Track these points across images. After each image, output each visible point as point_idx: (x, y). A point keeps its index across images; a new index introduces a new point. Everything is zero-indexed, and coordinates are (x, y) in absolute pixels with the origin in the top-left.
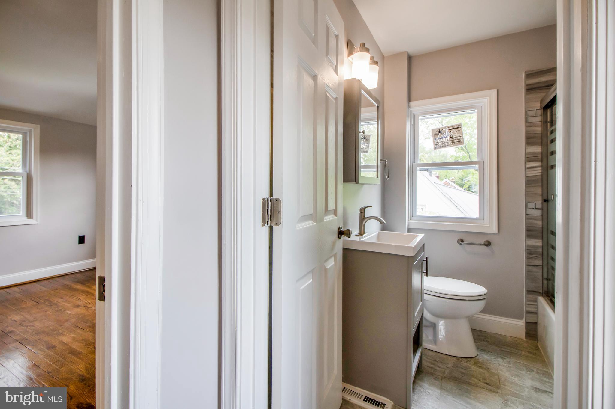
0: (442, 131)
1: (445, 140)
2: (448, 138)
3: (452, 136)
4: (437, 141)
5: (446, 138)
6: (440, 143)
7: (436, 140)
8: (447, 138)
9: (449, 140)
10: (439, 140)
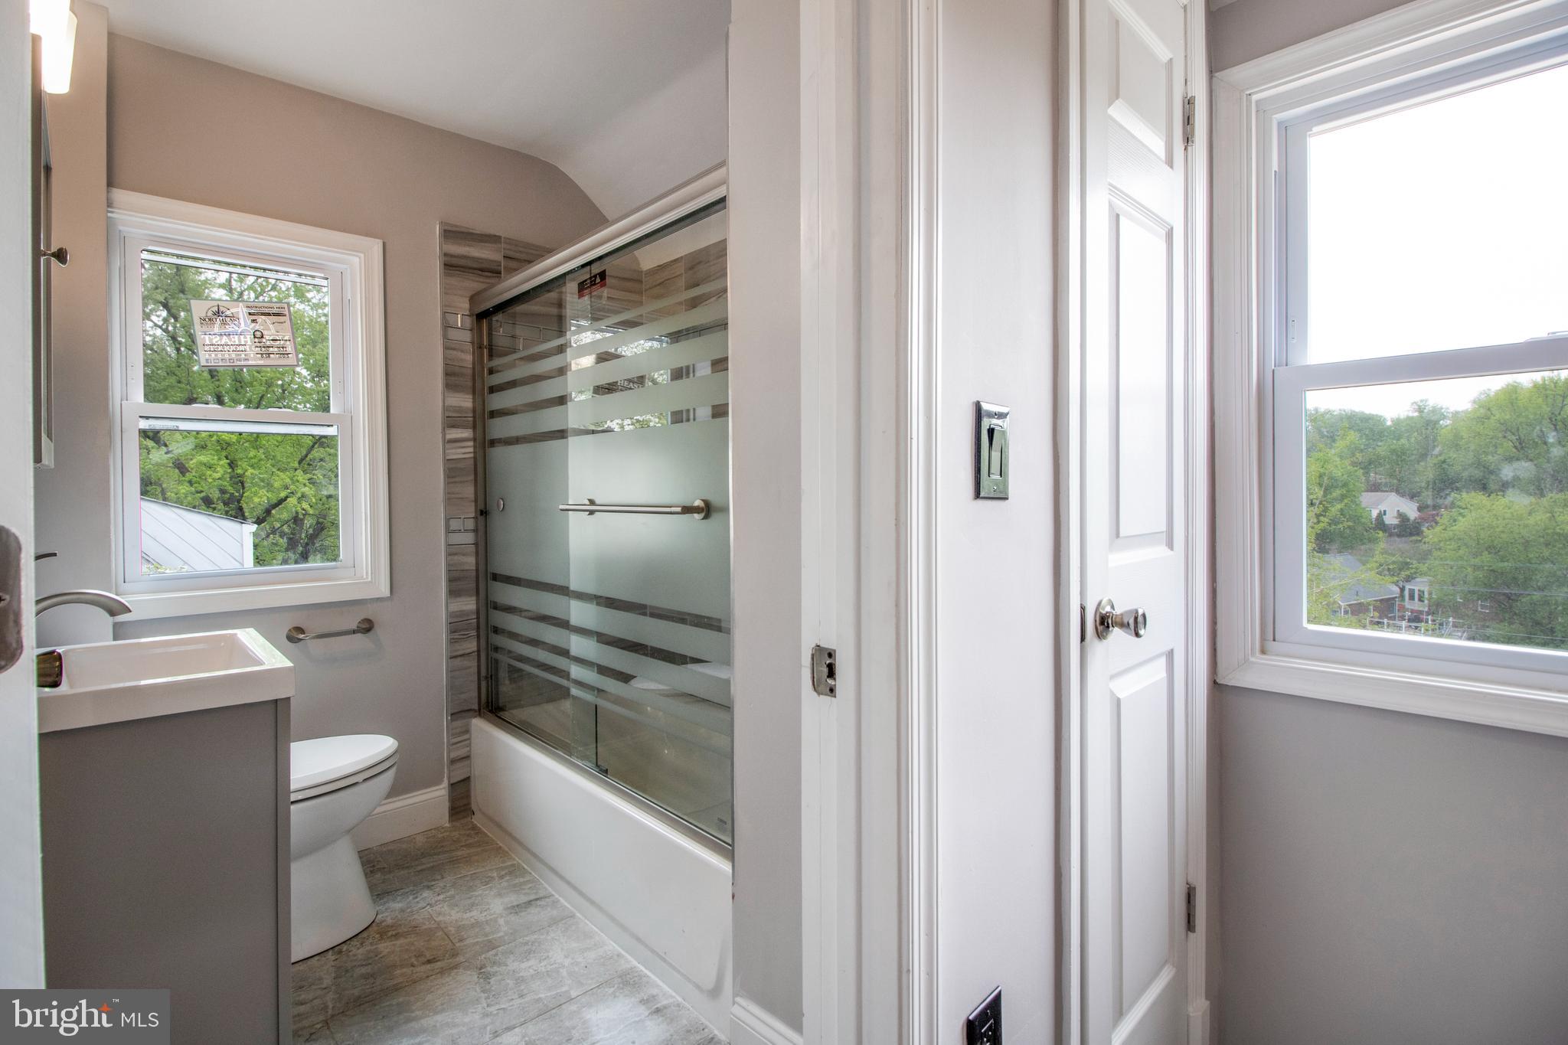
0: (228, 313)
1: (237, 343)
2: (249, 340)
3: (258, 334)
4: (211, 340)
5: (242, 337)
6: (220, 348)
7: (207, 337)
8: (245, 338)
9: (249, 343)
10: (216, 340)
